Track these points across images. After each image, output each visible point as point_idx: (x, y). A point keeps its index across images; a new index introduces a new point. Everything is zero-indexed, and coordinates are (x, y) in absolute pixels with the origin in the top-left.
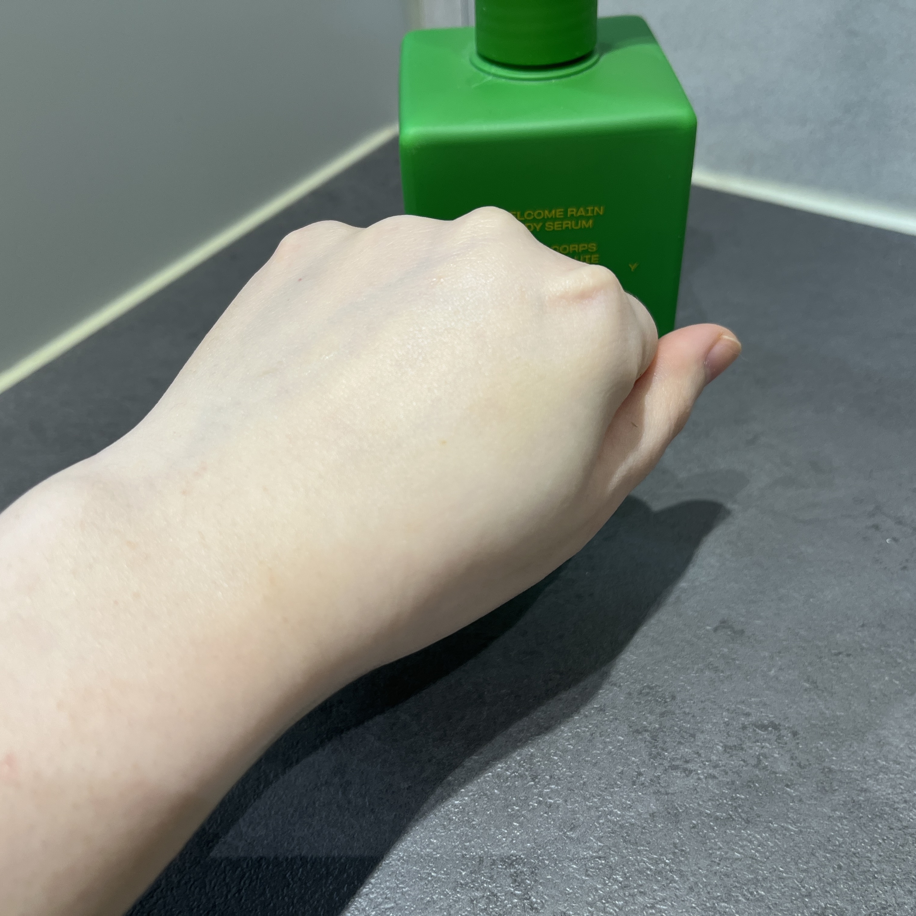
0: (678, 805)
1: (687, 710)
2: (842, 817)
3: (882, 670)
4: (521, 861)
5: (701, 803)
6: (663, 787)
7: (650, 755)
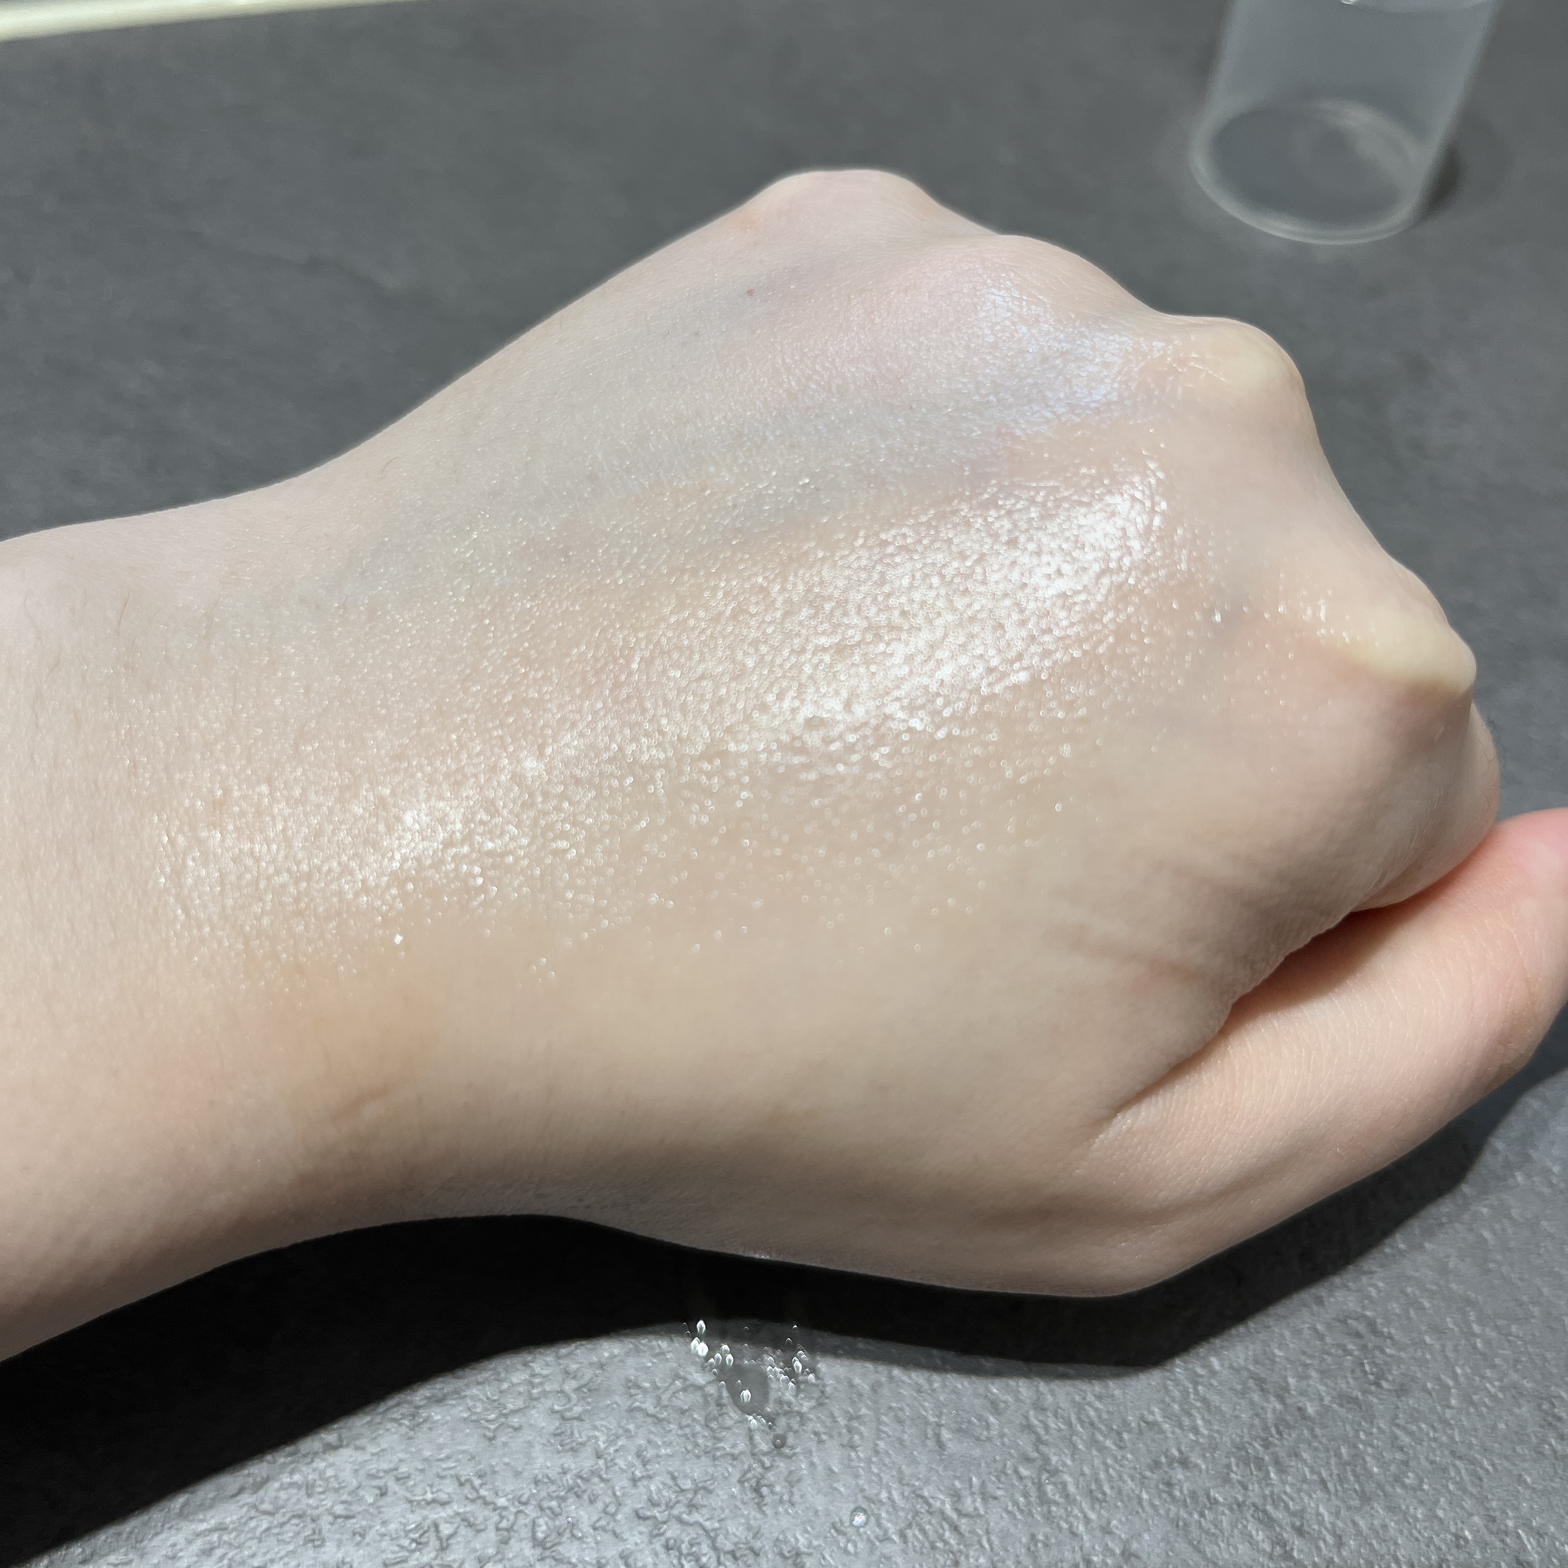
6: (1200, 1526)
7: (1240, 1447)
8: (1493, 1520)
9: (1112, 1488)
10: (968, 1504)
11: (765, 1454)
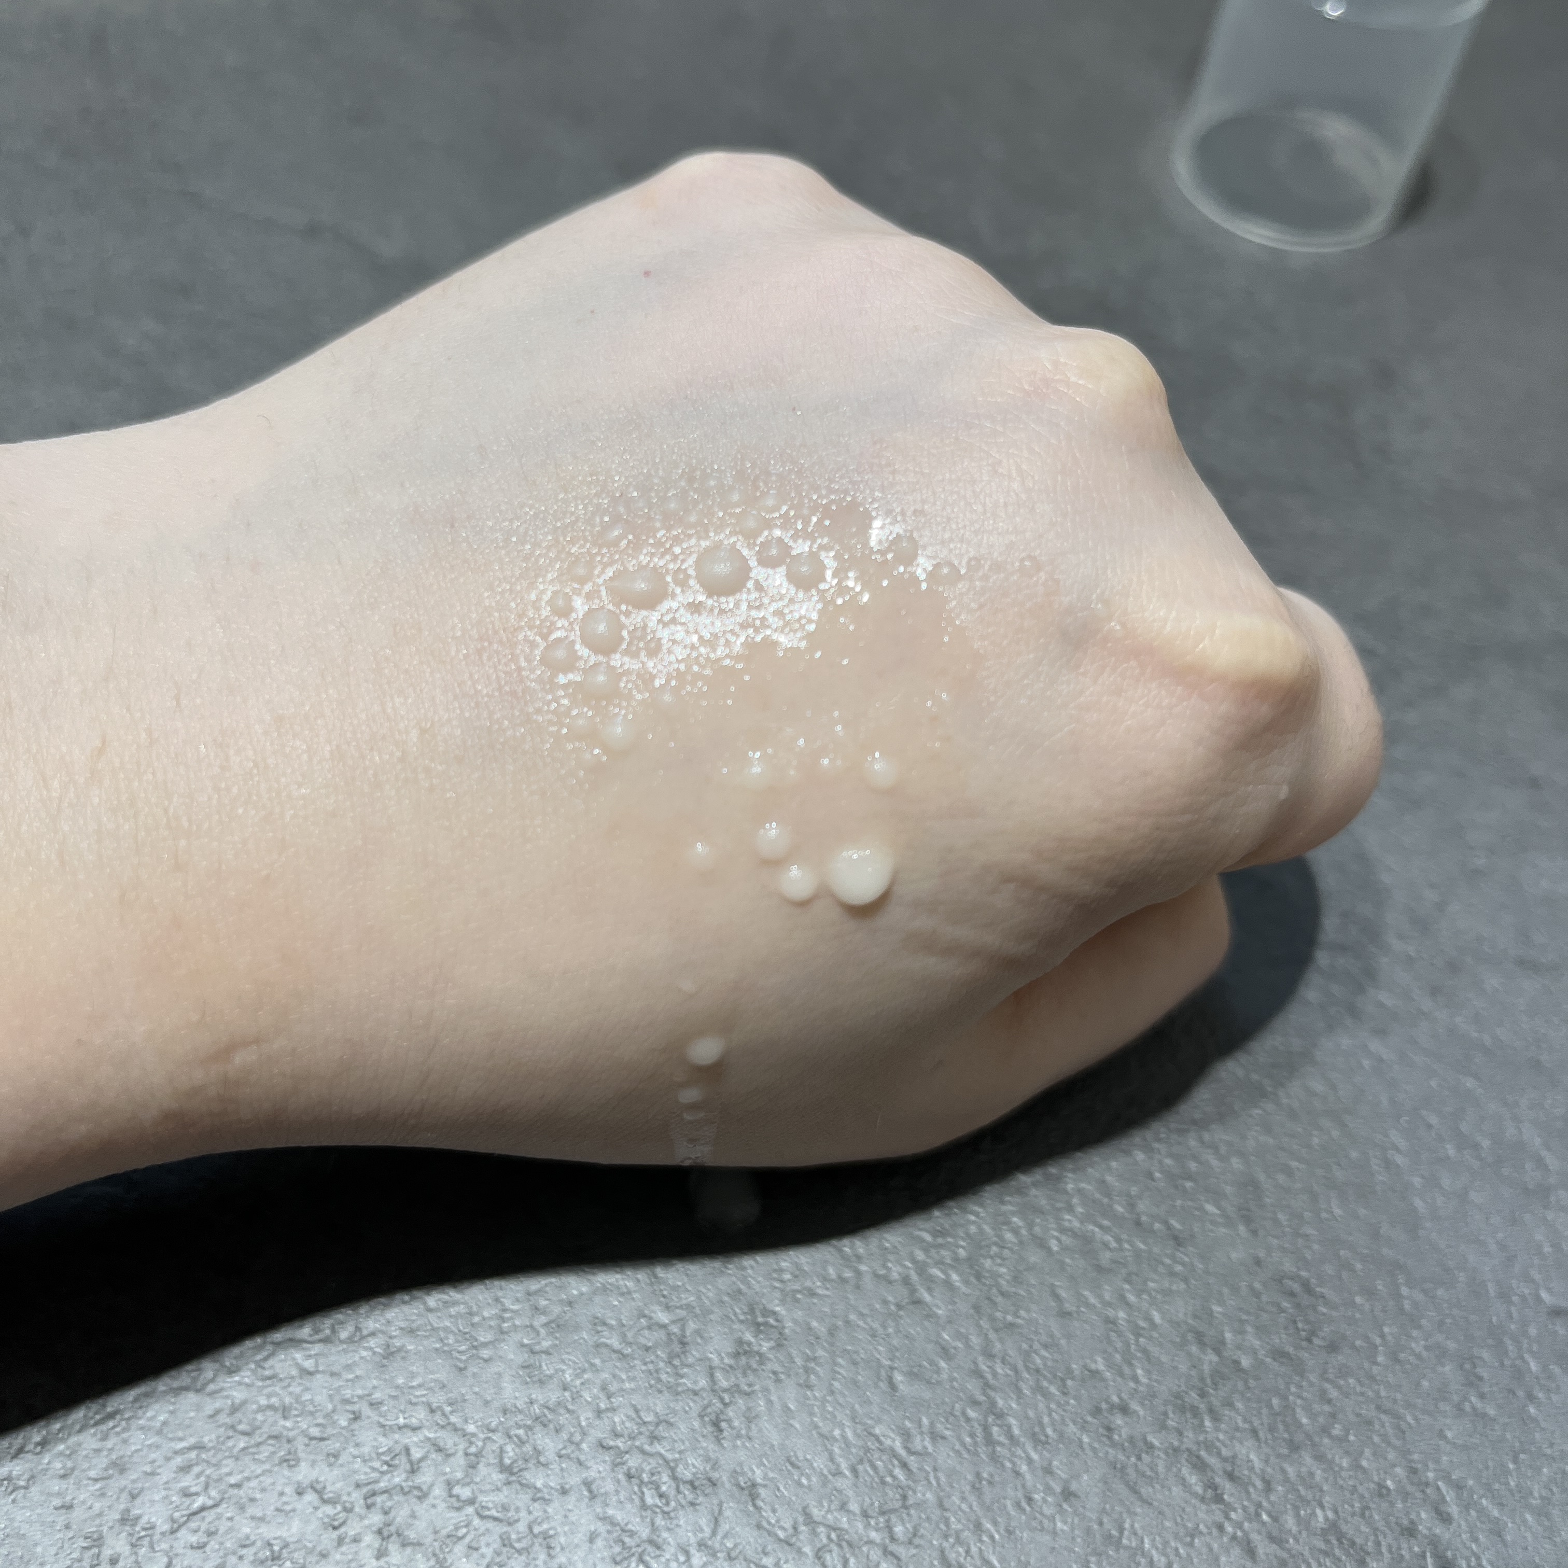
6: (1137, 1469)
9: (1055, 1430)
10: (917, 1444)
11: (725, 1390)
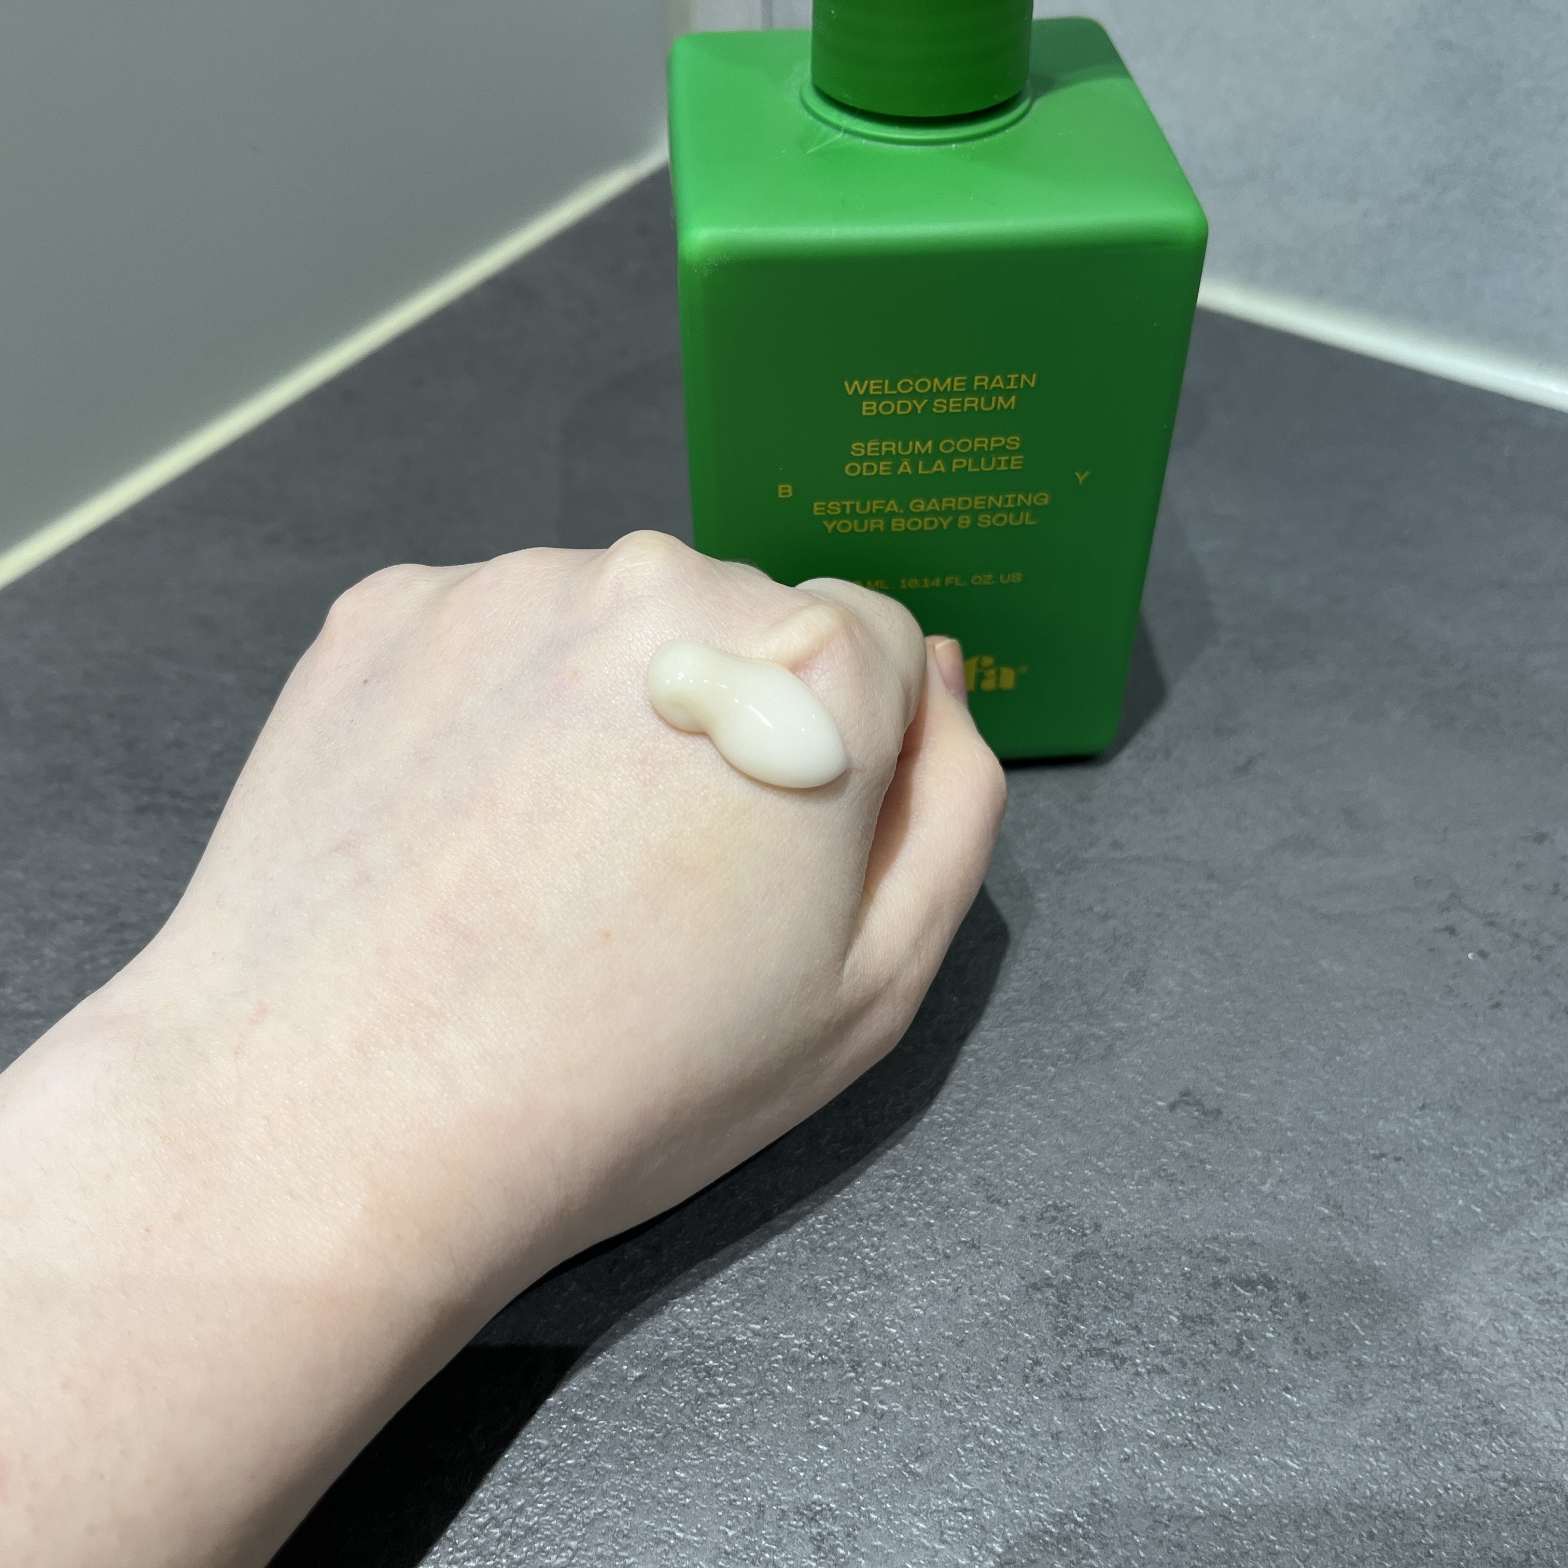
0: (1100, 1419)
1: (1120, 1250)
2: (1377, 1448)
3: (1453, 1188)
4: (829, 1514)
5: (1139, 1417)
6: (1075, 1387)
7: (1056, 1328)
8: (1190, 1251)
